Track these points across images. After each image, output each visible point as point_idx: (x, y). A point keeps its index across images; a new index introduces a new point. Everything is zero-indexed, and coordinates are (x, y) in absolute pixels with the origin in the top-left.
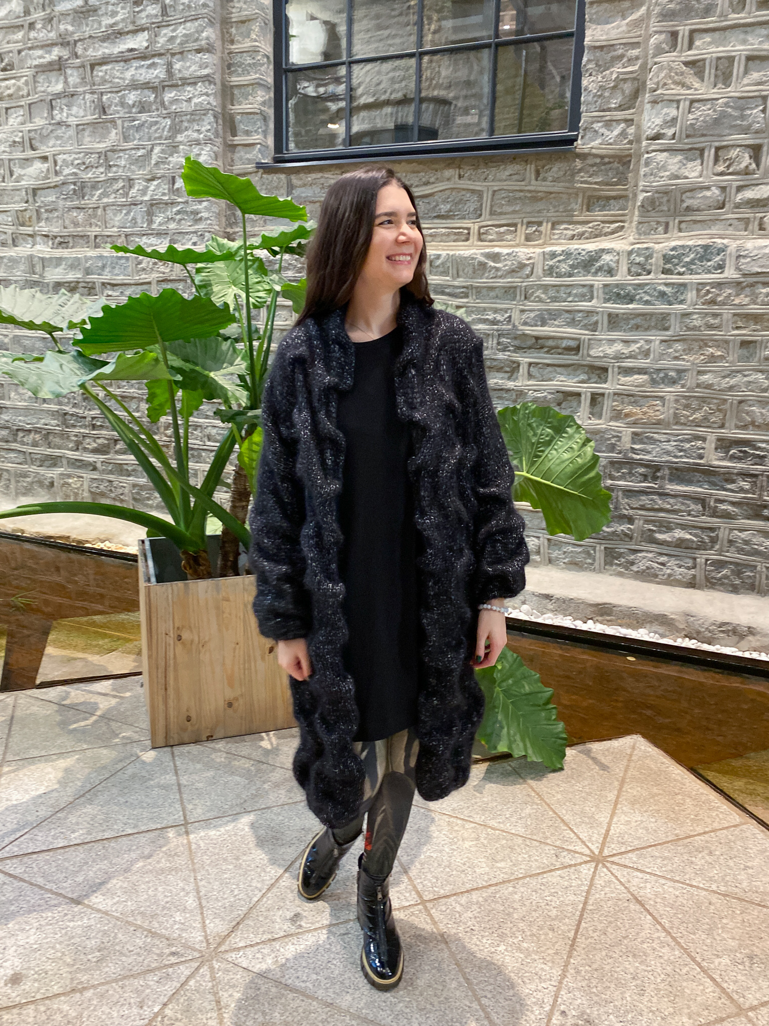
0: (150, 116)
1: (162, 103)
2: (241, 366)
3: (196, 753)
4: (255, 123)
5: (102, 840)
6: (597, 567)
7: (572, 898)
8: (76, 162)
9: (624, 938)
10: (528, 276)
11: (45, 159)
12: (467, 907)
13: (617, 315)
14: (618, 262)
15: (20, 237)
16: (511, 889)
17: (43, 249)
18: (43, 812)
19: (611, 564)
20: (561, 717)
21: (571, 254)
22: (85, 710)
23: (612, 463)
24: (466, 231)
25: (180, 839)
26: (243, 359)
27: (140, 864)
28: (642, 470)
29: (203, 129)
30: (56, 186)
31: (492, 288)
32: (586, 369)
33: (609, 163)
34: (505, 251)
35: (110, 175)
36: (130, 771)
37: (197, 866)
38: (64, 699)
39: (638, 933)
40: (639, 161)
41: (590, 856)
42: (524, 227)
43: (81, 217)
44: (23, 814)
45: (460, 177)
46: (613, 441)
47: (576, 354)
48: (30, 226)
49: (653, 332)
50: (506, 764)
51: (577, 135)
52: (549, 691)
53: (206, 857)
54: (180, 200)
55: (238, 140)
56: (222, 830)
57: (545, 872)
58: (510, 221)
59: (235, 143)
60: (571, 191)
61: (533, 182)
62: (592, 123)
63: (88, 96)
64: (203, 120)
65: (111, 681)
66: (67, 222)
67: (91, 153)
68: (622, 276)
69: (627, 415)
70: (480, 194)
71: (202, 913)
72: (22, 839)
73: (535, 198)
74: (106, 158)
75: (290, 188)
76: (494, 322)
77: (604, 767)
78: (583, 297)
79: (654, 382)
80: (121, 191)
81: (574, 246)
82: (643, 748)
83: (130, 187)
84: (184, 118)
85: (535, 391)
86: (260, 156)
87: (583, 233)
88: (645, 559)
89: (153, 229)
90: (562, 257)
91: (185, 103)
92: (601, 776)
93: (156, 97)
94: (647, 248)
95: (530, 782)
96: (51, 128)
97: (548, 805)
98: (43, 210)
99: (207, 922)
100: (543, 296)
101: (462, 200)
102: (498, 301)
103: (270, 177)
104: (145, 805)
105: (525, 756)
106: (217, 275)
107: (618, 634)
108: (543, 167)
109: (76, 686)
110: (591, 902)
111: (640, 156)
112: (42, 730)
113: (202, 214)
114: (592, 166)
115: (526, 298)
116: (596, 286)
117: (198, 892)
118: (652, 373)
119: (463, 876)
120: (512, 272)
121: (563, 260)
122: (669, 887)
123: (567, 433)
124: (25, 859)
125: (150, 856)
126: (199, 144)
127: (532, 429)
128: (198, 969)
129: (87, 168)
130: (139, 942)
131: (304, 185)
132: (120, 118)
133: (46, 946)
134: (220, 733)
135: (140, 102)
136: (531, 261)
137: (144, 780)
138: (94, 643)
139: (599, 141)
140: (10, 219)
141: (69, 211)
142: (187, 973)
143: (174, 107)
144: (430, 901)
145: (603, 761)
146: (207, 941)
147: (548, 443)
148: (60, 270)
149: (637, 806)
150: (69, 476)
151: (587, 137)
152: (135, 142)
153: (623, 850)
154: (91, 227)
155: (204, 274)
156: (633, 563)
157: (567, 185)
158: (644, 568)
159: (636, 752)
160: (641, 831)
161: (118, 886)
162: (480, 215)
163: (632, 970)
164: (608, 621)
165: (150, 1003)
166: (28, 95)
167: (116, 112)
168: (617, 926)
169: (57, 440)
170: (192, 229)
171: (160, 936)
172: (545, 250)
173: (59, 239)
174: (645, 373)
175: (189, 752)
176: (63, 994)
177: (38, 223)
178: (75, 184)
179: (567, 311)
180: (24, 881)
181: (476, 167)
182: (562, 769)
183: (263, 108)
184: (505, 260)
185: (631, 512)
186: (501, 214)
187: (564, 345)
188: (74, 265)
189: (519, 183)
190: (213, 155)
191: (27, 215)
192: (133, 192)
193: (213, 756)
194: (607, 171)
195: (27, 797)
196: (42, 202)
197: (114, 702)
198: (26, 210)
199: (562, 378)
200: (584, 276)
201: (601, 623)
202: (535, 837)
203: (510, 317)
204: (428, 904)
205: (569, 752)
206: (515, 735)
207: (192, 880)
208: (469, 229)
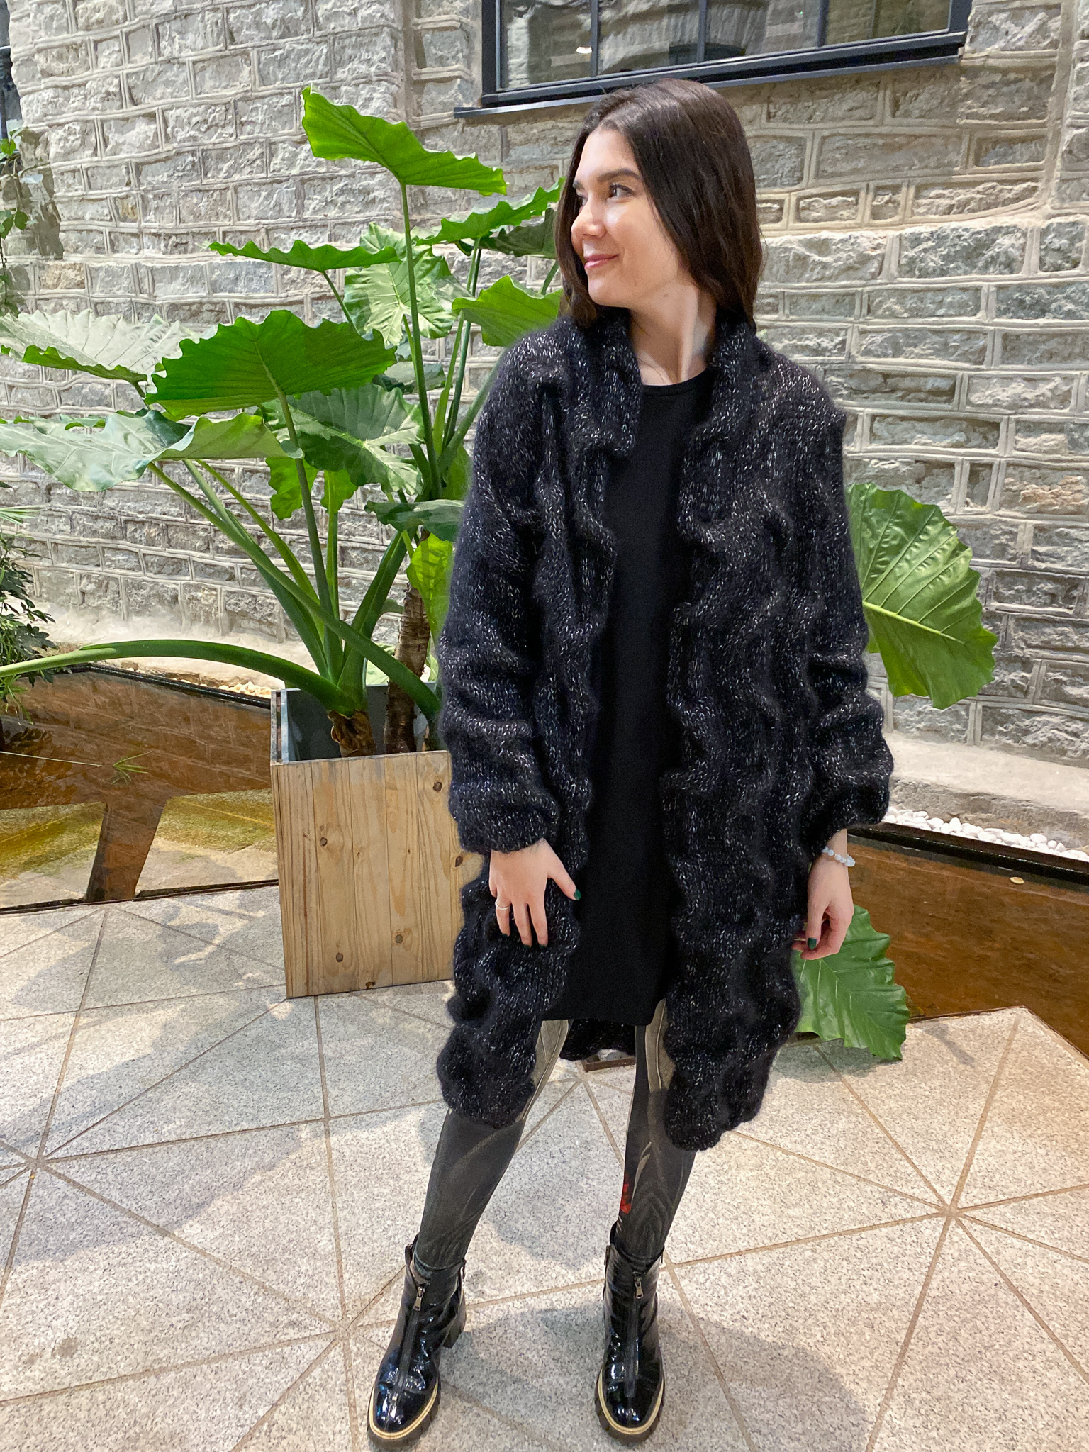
0: (298, 42)
1: (315, 20)
2: (410, 429)
3: (350, 1008)
4: (452, 44)
5: (207, 1137)
6: (970, 737)
7: (906, 1275)
8: (194, 120)
9: (987, 1348)
10: (874, 276)
11: (151, 117)
12: (738, 1280)
13: (1018, 337)
14: (1023, 248)
15: (121, 238)
16: (808, 1253)
17: (153, 255)
18: (129, 1089)
19: (993, 733)
20: (899, 979)
21: (947, 237)
22: (199, 935)
23: (1001, 575)
24: (776, 206)
25: (317, 1142)
26: (413, 418)
27: (257, 1178)
28: (1048, 586)
29: (376, 58)
30: (167, 159)
31: (815, 297)
32: (964, 424)
33: (1017, 81)
34: (838, 236)
35: (242, 137)
36: (253, 1032)
37: (337, 1187)
38: (172, 918)
39: (1009, 1342)
40: (1068, 74)
41: (937, 1207)
42: (871, 195)
43: (203, 204)
44: (101, 1091)
45: (769, 117)
46: (1003, 539)
47: (949, 401)
48: (134, 221)
49: (1077, 363)
50: (811, 1048)
51: (964, 37)
52: (882, 939)
53: (350, 1173)
54: (343, 172)
55: (428, 72)
56: (378, 1131)
57: (863, 1229)
58: (848, 187)
59: (423, 77)
60: (949, 132)
61: (888, 119)
62: (990, 14)
63: (208, 16)
64: (375, 44)
65: (239, 892)
66: (184, 213)
67: (216, 105)
68: (1029, 273)
69: (1027, 499)
70: (800, 143)
71: (339, 1262)
72: (96, 1128)
73: (890, 147)
74: (235, 111)
75: (507, 146)
76: (818, 351)
77: (966, 1059)
78: (962, 309)
79: (1074, 445)
80: (258, 162)
81: (952, 224)
82: (1030, 1029)
83: (272, 155)
84: (347, 42)
85: (881, 460)
86: (460, 97)
87: (967, 202)
88: (1047, 726)
89: (305, 220)
90: (930, 244)
91: (348, 19)
92: (961, 1073)
93: (306, 11)
94: (1074, 224)
95: (847, 1077)
96: (157, 68)
97: (874, 1117)
98: (150, 196)
99: (346, 1276)
100: (897, 307)
101: (770, 154)
102: (825, 317)
103: (475, 130)
104: (271, 1086)
105: (842, 1040)
106: (377, 286)
107: (998, 842)
108: (905, 94)
109: (189, 898)
110: (934, 1284)
111: (1068, 67)
112: (138, 963)
113: (376, 194)
114: (986, 87)
115: (869, 311)
116: (985, 290)
117: (336, 1228)
118: (1072, 430)
119: (734, 1227)
120: (849, 269)
121: (933, 248)
122: (1064, 1266)
123: (926, 533)
124: (98, 1160)
125: (271, 1167)
126: (369, 82)
127: (870, 526)
128: (327, 1351)
129: (209, 128)
130: (246, 1302)
131: (527, 141)
132: (253, 47)
133: (114, 1298)
134: (384, 979)
135: (283, 20)
136: (879, 252)
137: (273, 1047)
138: (222, 833)
139: (1002, 43)
140: (106, 211)
141: (186, 195)
142: (311, 1356)
143: (332, 25)
144: (681, 1265)
145: (965, 1048)
146: (344, 1306)
147: (896, 550)
148: (176, 285)
149: (1017, 1126)
150: (198, 588)
151: (980, 39)
152: (277, 85)
153: (991, 1199)
154: (217, 219)
155: (357, 286)
156: (1026, 732)
157: (944, 121)
158: (1045, 739)
159: (1017, 1037)
160: (1021, 1169)
161: (222, 1211)
162: (800, 179)
163: (997, 1405)
164: (983, 820)
165: (253, 1401)
166: (125, 19)
167: (250, 38)
168: (975, 1326)
169: (180, 536)
170: (361, 217)
171: (278, 1294)
172: (903, 232)
173: (173, 238)
174: (1061, 431)
175: (339, 1006)
176: (133, 1376)
177: (145, 215)
178: (193, 153)
179: (936, 332)
180: (93, 1194)
181: (795, 98)
182: (900, 1059)
183: (464, 20)
184: (838, 250)
185: (1028, 652)
186: (833, 175)
187: (929, 387)
188: (195, 278)
189: (864, 123)
190: (390, 100)
191: (130, 203)
192: (276, 161)
193: (373, 1014)
194: (1011, 94)
195: (109, 1065)
196: (149, 183)
197: (240, 924)
198: (127, 197)
199: (924, 439)
200: (966, 273)
201: (972, 823)
202: (850, 1170)
203: (843, 342)
204: (677, 1271)
205: (912, 1031)
206: (826, 1005)
207: (329, 1208)
208: (781, 202)
